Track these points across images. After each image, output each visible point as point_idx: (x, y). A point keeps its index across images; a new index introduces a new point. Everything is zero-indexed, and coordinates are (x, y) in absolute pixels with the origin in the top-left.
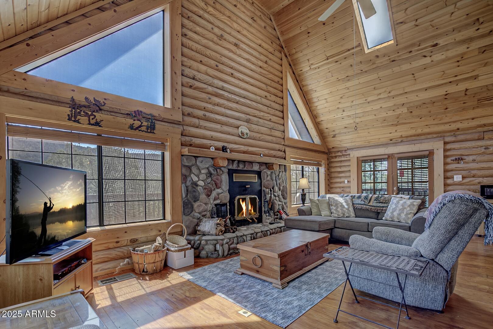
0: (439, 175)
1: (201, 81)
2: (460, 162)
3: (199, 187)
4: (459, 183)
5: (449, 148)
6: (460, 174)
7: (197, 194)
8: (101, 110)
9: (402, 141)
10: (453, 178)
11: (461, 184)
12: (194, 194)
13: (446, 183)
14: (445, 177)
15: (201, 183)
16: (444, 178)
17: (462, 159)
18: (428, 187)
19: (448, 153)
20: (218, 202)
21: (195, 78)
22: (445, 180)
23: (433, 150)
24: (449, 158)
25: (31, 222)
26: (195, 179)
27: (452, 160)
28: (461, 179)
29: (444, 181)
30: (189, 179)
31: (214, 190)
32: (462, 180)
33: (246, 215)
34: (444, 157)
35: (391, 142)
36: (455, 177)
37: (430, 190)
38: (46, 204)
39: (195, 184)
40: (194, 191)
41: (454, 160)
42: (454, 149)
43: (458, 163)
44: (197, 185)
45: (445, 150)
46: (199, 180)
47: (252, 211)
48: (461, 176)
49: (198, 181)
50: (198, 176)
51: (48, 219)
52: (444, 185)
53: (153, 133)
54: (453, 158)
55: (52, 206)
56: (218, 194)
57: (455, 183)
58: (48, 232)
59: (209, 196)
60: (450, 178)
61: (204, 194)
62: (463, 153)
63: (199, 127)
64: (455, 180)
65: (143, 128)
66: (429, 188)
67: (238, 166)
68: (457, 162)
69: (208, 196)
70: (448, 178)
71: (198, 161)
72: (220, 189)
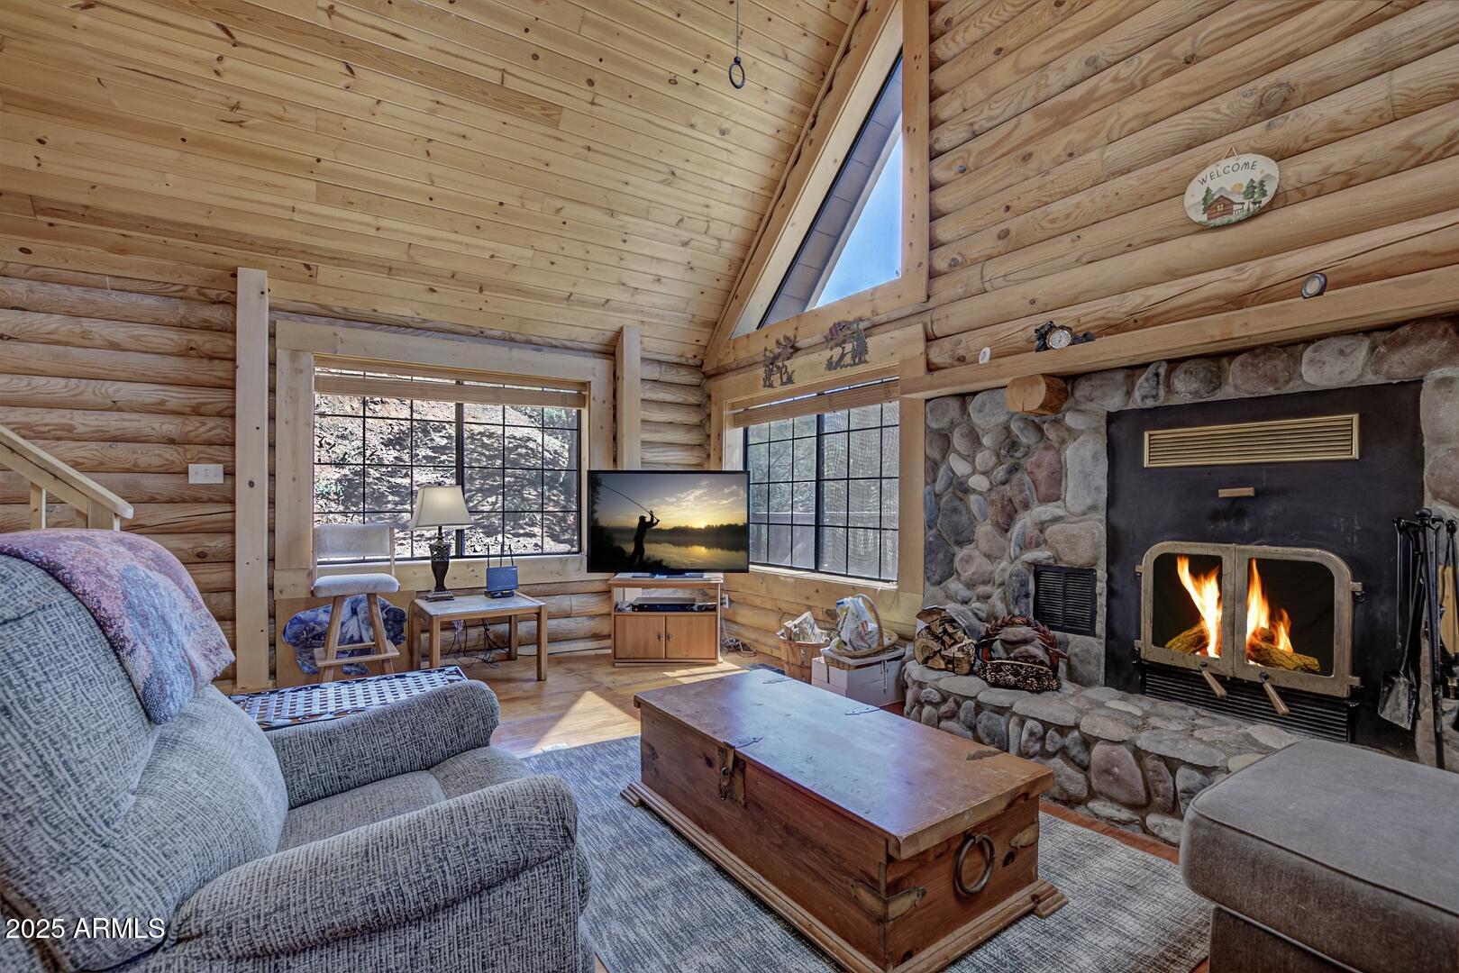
1: (1001, 119)
3: (973, 498)
7: (964, 519)
8: (796, 350)
12: (955, 519)
15: (979, 482)
20: (1041, 555)
21: (976, 127)
25: (616, 536)
26: (961, 467)
30: (942, 471)
31: (1026, 506)
33: (1219, 651)
38: (642, 519)
39: (960, 488)
40: (955, 510)
44: (967, 491)
46: (974, 472)
47: (1284, 643)
49: (969, 476)
50: (970, 459)
51: (647, 537)
53: (866, 362)
55: (655, 521)
56: (1042, 526)
58: (647, 553)
59: (1007, 531)
61: (988, 521)
63: (988, 288)
65: (848, 359)
67: (1170, 390)
69: (1005, 529)
71: (971, 408)
72: (1059, 503)
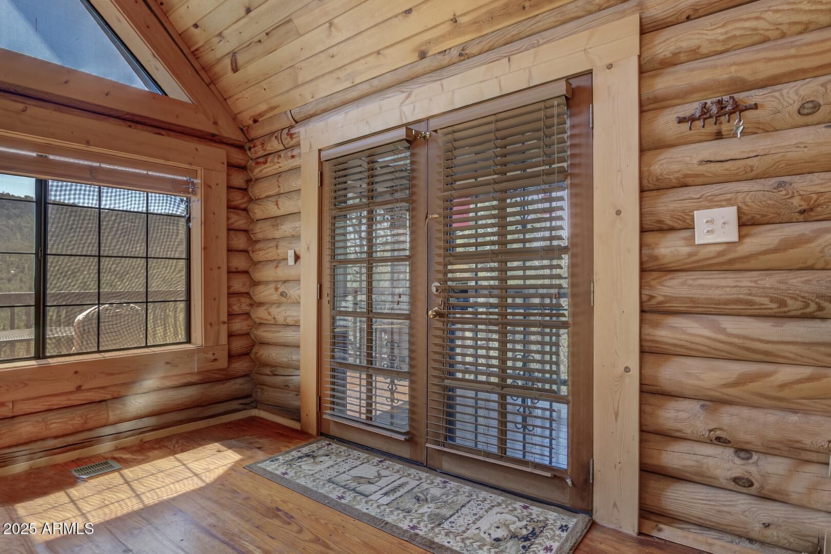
0: (618, 213)
2: (725, 128)
4: (720, 254)
5: (668, 54)
6: (729, 203)
9: (463, 56)
10: (690, 227)
11: (731, 261)
13: (655, 258)
14: (649, 221)
16: (643, 231)
17: (738, 109)
18: (565, 283)
19: (664, 84)
22: (650, 238)
23: (590, 72)
24: (668, 111)
27: (681, 120)
28: (731, 234)
29: (641, 246)
32: (741, 237)
34: (642, 112)
35: (426, 64)
36: (701, 217)
37: (574, 296)
41: (692, 119)
42: (695, 55)
43: (719, 136)
45: (645, 71)
48: (730, 213)
52: (643, 270)
54: (693, 108)
57: (703, 253)
60: (672, 229)
62: (745, 73)
64: (701, 238)
66: (573, 285)
68: (711, 128)
70: (664, 229)
